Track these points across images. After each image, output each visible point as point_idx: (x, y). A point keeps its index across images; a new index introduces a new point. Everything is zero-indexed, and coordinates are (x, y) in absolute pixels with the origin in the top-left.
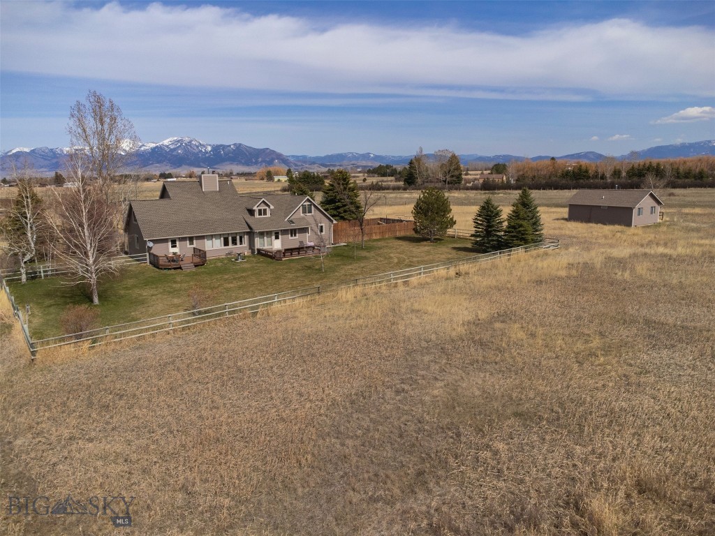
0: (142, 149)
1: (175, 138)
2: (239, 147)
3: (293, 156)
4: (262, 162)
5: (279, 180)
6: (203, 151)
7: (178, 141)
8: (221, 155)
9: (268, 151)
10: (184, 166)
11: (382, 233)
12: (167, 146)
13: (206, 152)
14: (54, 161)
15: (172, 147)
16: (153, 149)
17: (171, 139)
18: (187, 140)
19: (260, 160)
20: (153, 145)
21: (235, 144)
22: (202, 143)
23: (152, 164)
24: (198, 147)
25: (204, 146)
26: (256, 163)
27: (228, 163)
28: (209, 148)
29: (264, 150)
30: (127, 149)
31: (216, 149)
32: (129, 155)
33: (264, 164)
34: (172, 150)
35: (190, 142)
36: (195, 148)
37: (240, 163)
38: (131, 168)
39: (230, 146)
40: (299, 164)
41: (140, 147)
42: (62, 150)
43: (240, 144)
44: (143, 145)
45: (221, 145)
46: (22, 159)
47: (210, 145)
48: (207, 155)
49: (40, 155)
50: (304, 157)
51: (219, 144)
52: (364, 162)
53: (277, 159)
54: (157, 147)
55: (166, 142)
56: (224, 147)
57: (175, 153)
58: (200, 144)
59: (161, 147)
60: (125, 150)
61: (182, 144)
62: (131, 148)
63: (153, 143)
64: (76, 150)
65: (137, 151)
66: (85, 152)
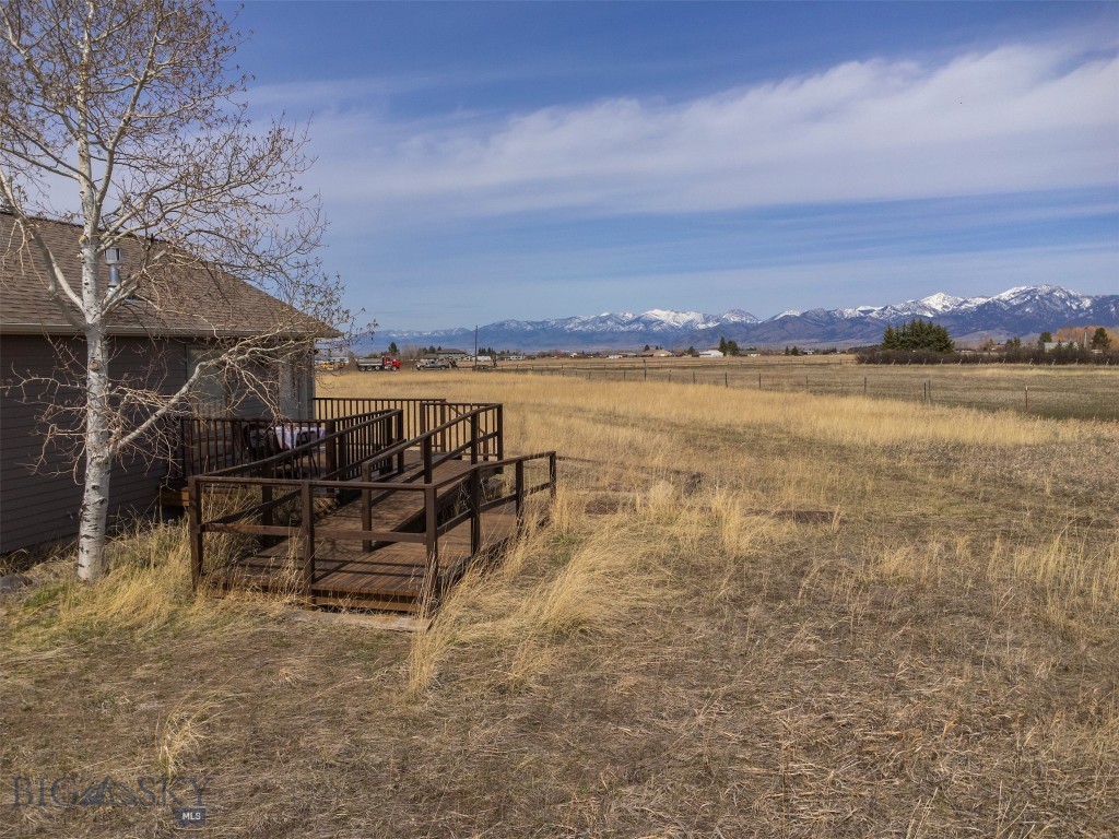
0: (963, 307)
1: (1023, 288)
6: (1075, 307)
7: (1028, 293)
8: (1110, 314)
12: (1006, 302)
13: (1080, 310)
14: (829, 328)
15: (1015, 303)
16: (981, 308)
17: (1015, 289)
18: (1045, 289)
20: (981, 301)
22: (1072, 293)
23: (976, 331)
24: (1064, 301)
25: (1076, 298)
28: (1087, 303)
30: (939, 308)
31: (1101, 303)
32: (940, 317)
34: (1019, 307)
35: (1050, 293)
36: (1059, 303)
41: (960, 305)
42: (842, 313)
44: (966, 302)
45: (1112, 297)
46: (789, 326)
47: (1089, 297)
48: (1081, 315)
49: (813, 320)
51: (1108, 293)
54: (988, 304)
55: (1005, 295)
57: (1018, 313)
58: (1070, 296)
59: (994, 303)
60: (935, 310)
61: (1033, 297)
62: (944, 307)
63: (983, 297)
64: (862, 311)
65: (953, 310)
66: (874, 315)
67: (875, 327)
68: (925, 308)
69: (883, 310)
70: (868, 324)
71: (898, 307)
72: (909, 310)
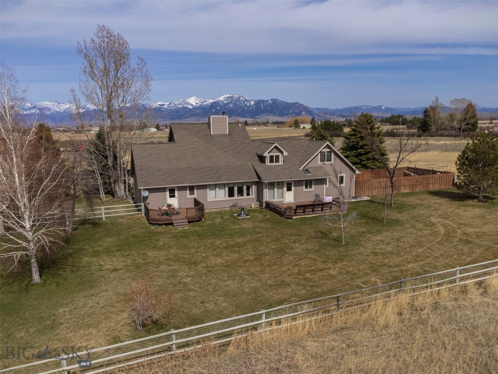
1: (228, 95)
2: (275, 101)
3: (317, 109)
4: (292, 113)
5: (304, 128)
6: (248, 105)
7: (230, 98)
8: (261, 108)
9: (298, 104)
10: (233, 117)
11: (413, 186)
12: (222, 102)
13: (250, 106)
15: (225, 102)
16: (212, 104)
17: (225, 96)
18: (236, 96)
19: (291, 111)
20: (212, 101)
21: (272, 100)
24: (244, 102)
25: (248, 101)
26: (288, 114)
27: (266, 114)
28: (253, 103)
29: (294, 104)
30: (194, 104)
31: (258, 103)
32: (195, 108)
33: (294, 115)
34: (227, 104)
35: (239, 98)
36: (242, 102)
37: (275, 114)
38: (196, 118)
39: (268, 101)
40: (323, 115)
41: (203, 103)
42: (150, 106)
43: (276, 100)
44: (205, 101)
45: (262, 100)
47: (253, 100)
48: (251, 108)
49: (136, 109)
50: (326, 109)
51: (260, 99)
52: (376, 113)
53: (305, 111)
54: (214, 102)
55: (221, 98)
56: (263, 101)
57: (227, 107)
58: (246, 99)
59: (217, 102)
60: (192, 105)
61: (232, 100)
62: (197, 103)
63: (212, 99)
64: (159, 105)
65: (200, 105)
66: (165, 106)
67: (167, 113)
68: (188, 103)
69: (170, 104)
70: (163, 111)
71: (176, 103)
72: (181, 104)
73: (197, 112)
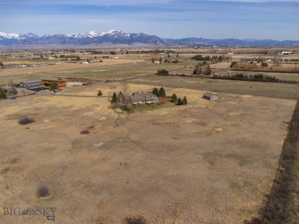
0: (100, 35)
1: (114, 30)
2: (142, 34)
5: (156, 63)
6: (126, 36)
7: (115, 32)
8: (134, 38)
9: (155, 36)
10: (118, 43)
12: (110, 34)
13: (127, 37)
14: (63, 40)
15: (113, 34)
16: (104, 35)
17: (112, 31)
18: (119, 31)
19: (151, 41)
20: (104, 33)
21: (140, 33)
22: (125, 32)
23: (104, 42)
24: (124, 34)
25: (126, 34)
27: (137, 42)
28: (129, 35)
29: (153, 36)
30: (93, 35)
31: (132, 35)
32: (94, 38)
33: (153, 43)
34: (113, 36)
35: (120, 32)
36: (122, 35)
37: (142, 42)
38: (95, 44)
39: (138, 34)
41: (99, 34)
42: (66, 36)
43: (142, 33)
44: (100, 33)
45: (134, 34)
46: (50, 39)
47: (129, 34)
48: (128, 38)
49: (58, 37)
50: (171, 39)
51: (133, 33)
52: (199, 42)
53: (159, 40)
54: (106, 34)
55: (110, 32)
56: (135, 34)
57: (114, 37)
58: (125, 33)
59: (108, 34)
60: (93, 36)
61: (117, 33)
62: (95, 35)
63: (104, 32)
64: (72, 35)
65: (97, 36)
66: (76, 36)
67: (77, 40)
68: (90, 35)
69: (79, 35)
70: (75, 39)
71: (83, 34)
72: (86, 35)
73: (95, 40)
